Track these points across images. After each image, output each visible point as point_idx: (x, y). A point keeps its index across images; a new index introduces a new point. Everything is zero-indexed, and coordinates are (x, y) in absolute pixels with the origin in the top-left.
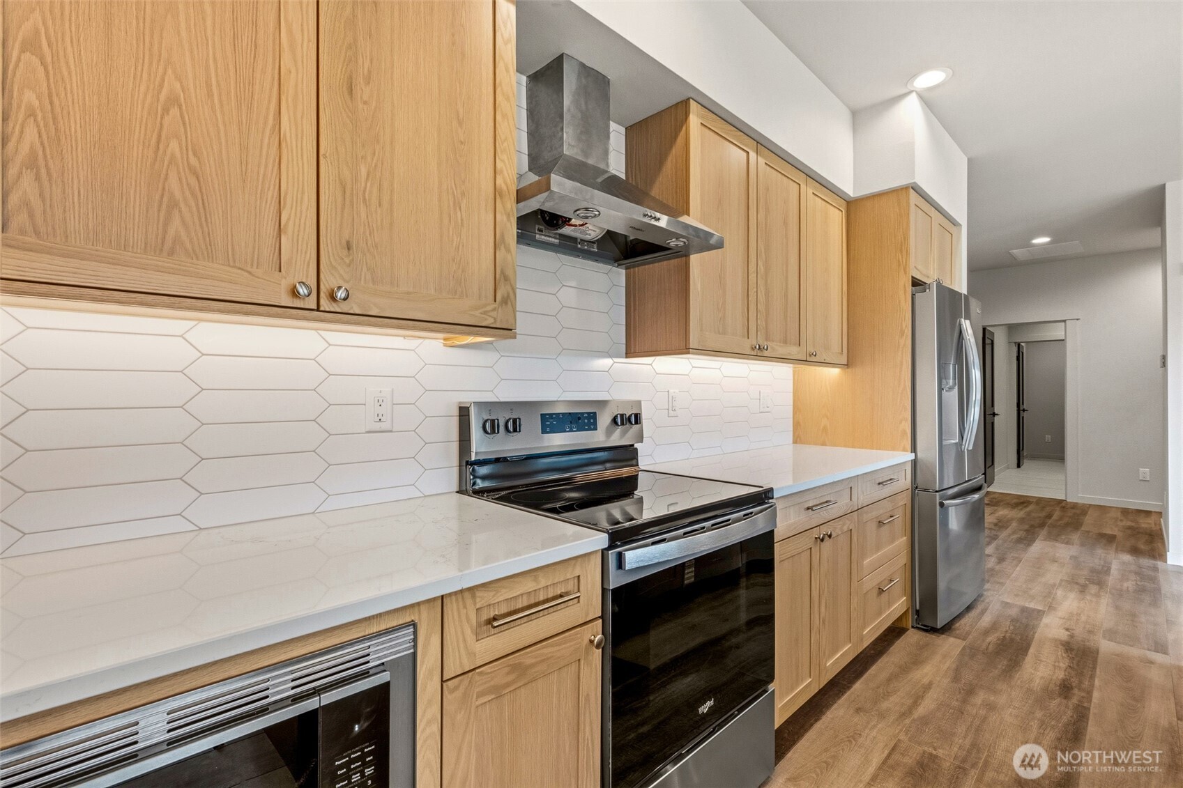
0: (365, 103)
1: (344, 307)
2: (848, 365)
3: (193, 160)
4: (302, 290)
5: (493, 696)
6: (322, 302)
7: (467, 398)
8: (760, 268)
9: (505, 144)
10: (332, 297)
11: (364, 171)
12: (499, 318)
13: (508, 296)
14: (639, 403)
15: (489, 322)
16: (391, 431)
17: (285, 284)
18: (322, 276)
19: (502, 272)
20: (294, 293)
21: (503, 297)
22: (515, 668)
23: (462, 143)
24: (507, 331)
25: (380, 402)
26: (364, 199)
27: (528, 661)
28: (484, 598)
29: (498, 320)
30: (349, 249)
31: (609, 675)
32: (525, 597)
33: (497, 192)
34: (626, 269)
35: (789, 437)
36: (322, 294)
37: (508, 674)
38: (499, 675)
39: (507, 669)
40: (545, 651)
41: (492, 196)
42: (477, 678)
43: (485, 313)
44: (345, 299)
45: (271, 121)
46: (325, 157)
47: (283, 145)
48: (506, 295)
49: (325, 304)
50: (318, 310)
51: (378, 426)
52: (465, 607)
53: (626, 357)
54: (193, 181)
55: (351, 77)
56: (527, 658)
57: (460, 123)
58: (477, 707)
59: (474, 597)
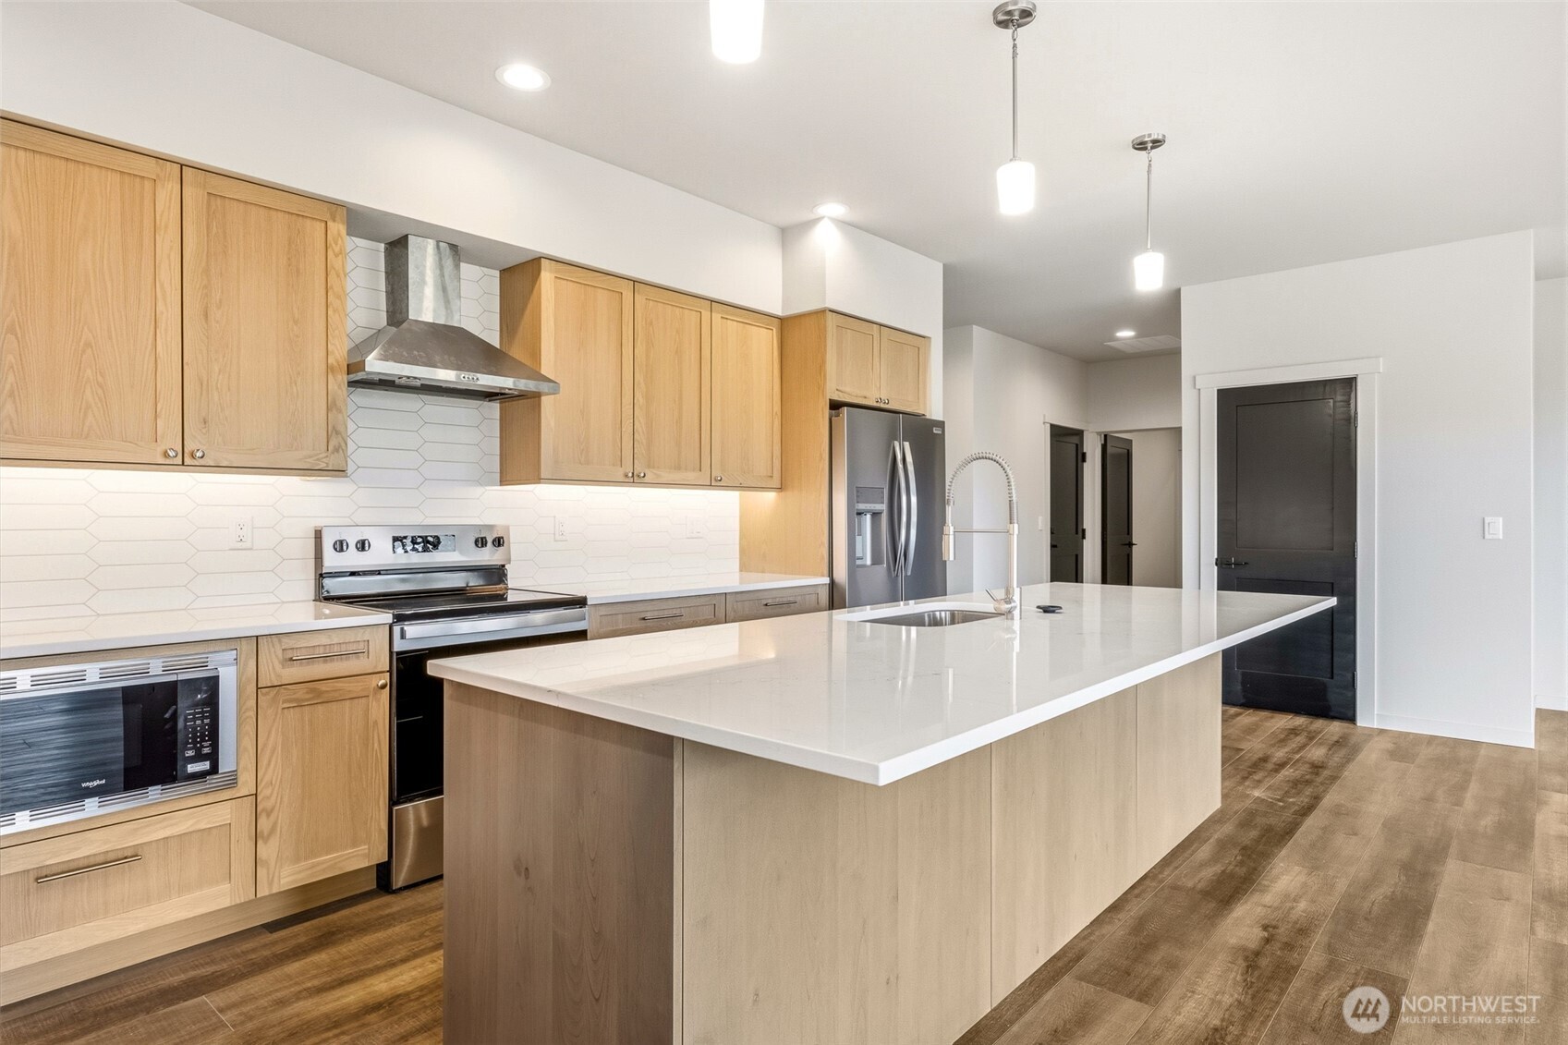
0: (217, 322)
1: (202, 462)
2: (780, 489)
3: (100, 379)
4: (172, 454)
5: (295, 705)
6: (185, 459)
7: (319, 523)
8: (638, 400)
9: (337, 332)
10: (193, 456)
11: (217, 369)
12: (334, 462)
13: (340, 446)
14: (507, 528)
15: (322, 466)
16: (251, 549)
17: (160, 449)
18: (185, 443)
19: (334, 427)
20: (166, 455)
21: (335, 447)
22: (312, 691)
23: (297, 336)
24: (340, 472)
25: (241, 526)
26: (217, 388)
27: (324, 689)
28: (288, 642)
29: (331, 463)
30: (205, 423)
31: (394, 710)
32: (322, 648)
33: (330, 369)
34: (500, 403)
35: (736, 565)
36: (185, 455)
37: (307, 693)
38: (301, 693)
39: (305, 691)
40: (336, 684)
41: (324, 370)
42: (282, 691)
43: (318, 460)
44: (202, 457)
45: (150, 347)
46: (187, 364)
47: (158, 361)
48: (337, 444)
49: (188, 461)
50: (183, 464)
51: (240, 545)
52: (273, 646)
53: (501, 485)
54: (100, 391)
55: (207, 307)
56: (323, 687)
57: (296, 322)
58: (283, 709)
59: (280, 641)
